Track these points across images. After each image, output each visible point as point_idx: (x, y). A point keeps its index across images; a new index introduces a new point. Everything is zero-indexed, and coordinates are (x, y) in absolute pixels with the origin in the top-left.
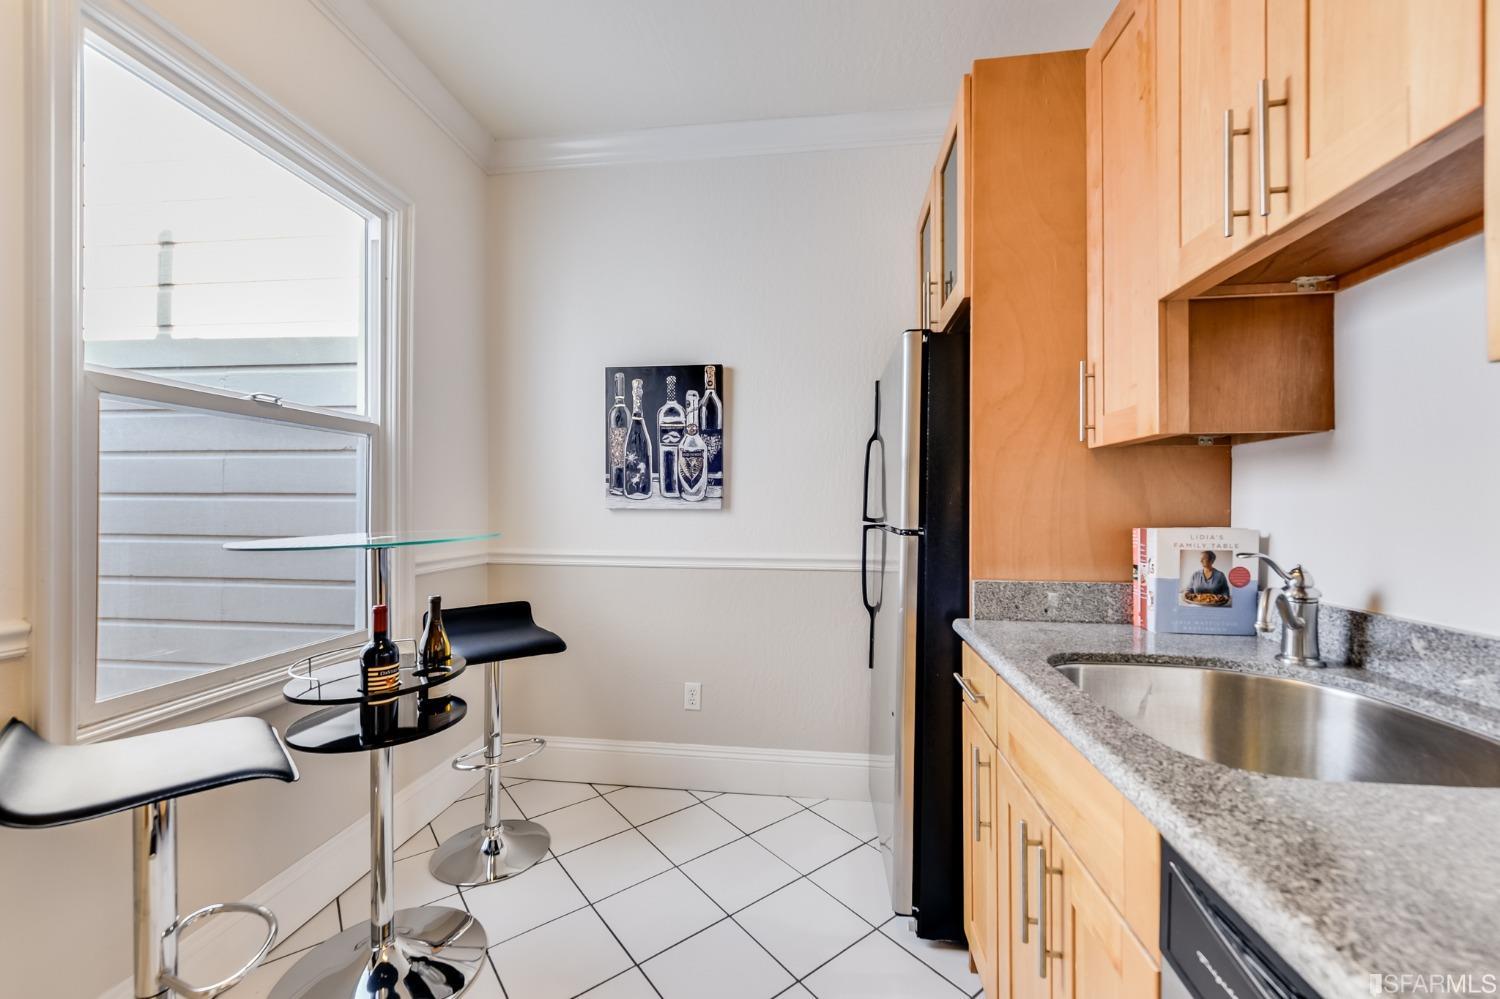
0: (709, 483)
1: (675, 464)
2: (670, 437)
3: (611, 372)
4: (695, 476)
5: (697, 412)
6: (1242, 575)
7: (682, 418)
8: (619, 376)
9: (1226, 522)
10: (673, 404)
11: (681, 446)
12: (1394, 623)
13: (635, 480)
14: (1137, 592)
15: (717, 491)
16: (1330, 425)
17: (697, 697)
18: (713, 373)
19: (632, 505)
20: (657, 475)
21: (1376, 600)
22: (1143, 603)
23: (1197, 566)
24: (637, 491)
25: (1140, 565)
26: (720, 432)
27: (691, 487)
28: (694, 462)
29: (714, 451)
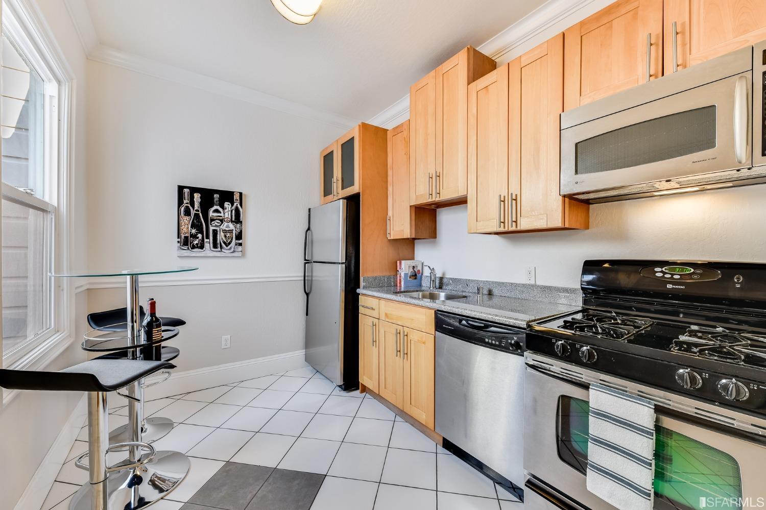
0: (236, 245)
1: (218, 236)
2: (215, 223)
3: (181, 189)
4: (229, 241)
5: (230, 212)
6: (419, 271)
7: (222, 214)
8: (186, 191)
9: (413, 258)
10: (218, 208)
11: (221, 227)
12: (447, 278)
13: (196, 242)
14: (398, 277)
15: (240, 248)
16: (436, 238)
17: (229, 342)
18: (238, 196)
19: (194, 254)
20: (208, 240)
21: (444, 274)
22: (400, 280)
23: (411, 270)
24: (197, 247)
25: (399, 271)
26: (241, 222)
27: (227, 246)
28: (228, 235)
29: (238, 231)
